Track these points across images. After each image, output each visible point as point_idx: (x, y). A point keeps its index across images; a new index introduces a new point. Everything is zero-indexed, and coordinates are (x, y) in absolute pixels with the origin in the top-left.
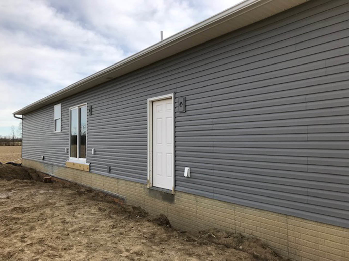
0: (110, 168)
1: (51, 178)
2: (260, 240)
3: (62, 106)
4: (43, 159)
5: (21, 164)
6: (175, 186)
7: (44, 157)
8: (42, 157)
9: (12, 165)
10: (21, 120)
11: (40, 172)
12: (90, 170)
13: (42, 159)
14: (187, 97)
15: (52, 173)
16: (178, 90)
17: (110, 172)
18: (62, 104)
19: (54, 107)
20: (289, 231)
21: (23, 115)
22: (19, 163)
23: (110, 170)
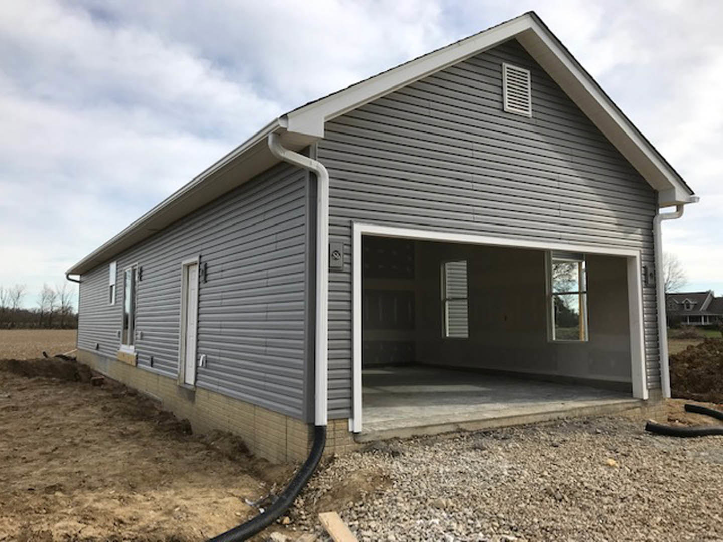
0: (152, 359)
1: (103, 379)
2: (240, 438)
3: (117, 265)
4: (98, 348)
5: (75, 359)
6: (196, 380)
7: (98, 345)
8: (96, 344)
9: (61, 359)
10: (78, 284)
11: (93, 370)
12: (137, 363)
13: (95, 347)
14: (208, 263)
15: (105, 372)
16: (203, 253)
17: (152, 366)
18: (117, 262)
19: (109, 266)
20: (256, 423)
21: (81, 275)
22: (73, 356)
23: (152, 363)
